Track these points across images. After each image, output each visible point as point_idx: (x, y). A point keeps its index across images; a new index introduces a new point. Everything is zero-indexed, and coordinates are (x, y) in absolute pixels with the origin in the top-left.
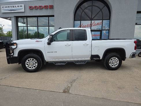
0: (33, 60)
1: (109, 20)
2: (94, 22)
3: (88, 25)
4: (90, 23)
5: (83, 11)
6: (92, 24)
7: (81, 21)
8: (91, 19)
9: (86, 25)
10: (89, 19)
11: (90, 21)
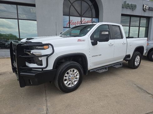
0: (73, 71)
1: (98, 19)
2: (84, 19)
3: (78, 22)
4: (80, 20)
5: (72, 4)
6: (82, 22)
7: (71, 17)
8: (81, 16)
9: (76, 22)
10: (79, 15)
11: (80, 18)
